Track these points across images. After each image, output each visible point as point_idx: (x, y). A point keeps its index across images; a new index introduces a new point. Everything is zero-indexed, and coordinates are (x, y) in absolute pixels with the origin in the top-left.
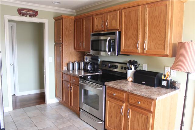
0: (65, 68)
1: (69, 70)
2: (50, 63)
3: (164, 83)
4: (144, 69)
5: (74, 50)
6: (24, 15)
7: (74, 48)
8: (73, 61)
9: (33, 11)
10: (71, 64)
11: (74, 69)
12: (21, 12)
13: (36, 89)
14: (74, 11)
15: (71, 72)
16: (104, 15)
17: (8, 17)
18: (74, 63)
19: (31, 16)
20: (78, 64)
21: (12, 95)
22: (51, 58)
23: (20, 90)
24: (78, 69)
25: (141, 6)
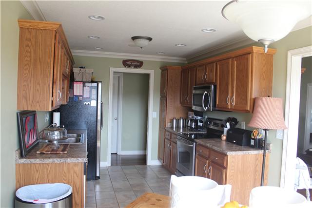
0: (169, 125)
1: (172, 127)
2: (153, 119)
3: (252, 142)
4: (242, 128)
5: (180, 105)
6: (129, 66)
7: (181, 103)
8: (178, 117)
9: (138, 61)
10: (175, 121)
11: (178, 127)
12: (126, 63)
13: (140, 150)
14: (185, 59)
15: (174, 130)
16: (204, 67)
17: (113, 70)
18: (178, 120)
19: (136, 67)
20: (183, 120)
21: (111, 154)
22: (156, 113)
23: (123, 149)
24: (183, 126)
25: (231, 60)
